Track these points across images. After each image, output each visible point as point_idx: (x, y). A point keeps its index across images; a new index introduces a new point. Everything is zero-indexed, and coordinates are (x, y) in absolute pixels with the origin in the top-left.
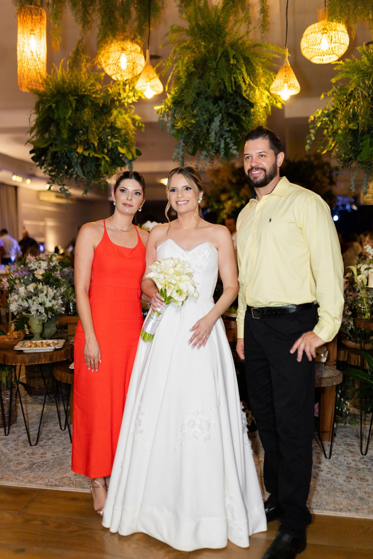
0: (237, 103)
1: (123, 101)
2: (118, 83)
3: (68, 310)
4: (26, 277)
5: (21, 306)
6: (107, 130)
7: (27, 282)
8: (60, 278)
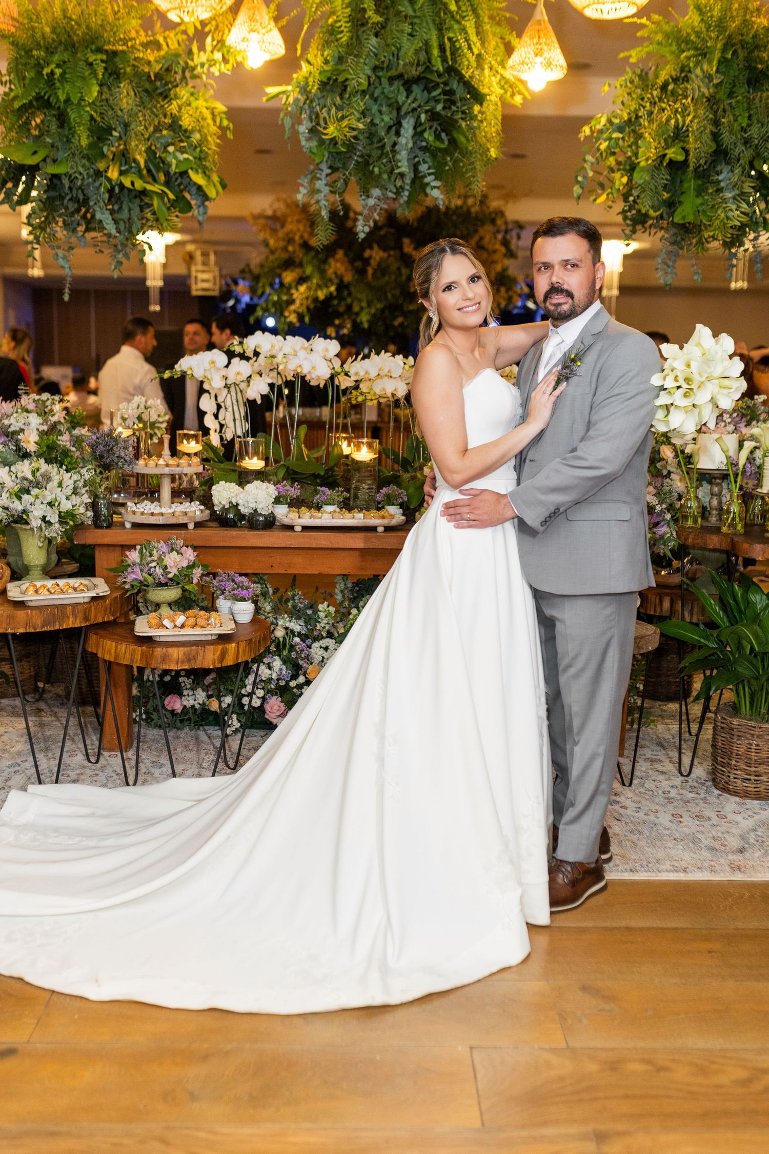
0: (451, 92)
1: (199, 70)
2: (183, 27)
3: (97, 516)
4: (1, 447)
5: (7, 508)
6: (165, 132)
7: (10, 458)
8: (74, 449)
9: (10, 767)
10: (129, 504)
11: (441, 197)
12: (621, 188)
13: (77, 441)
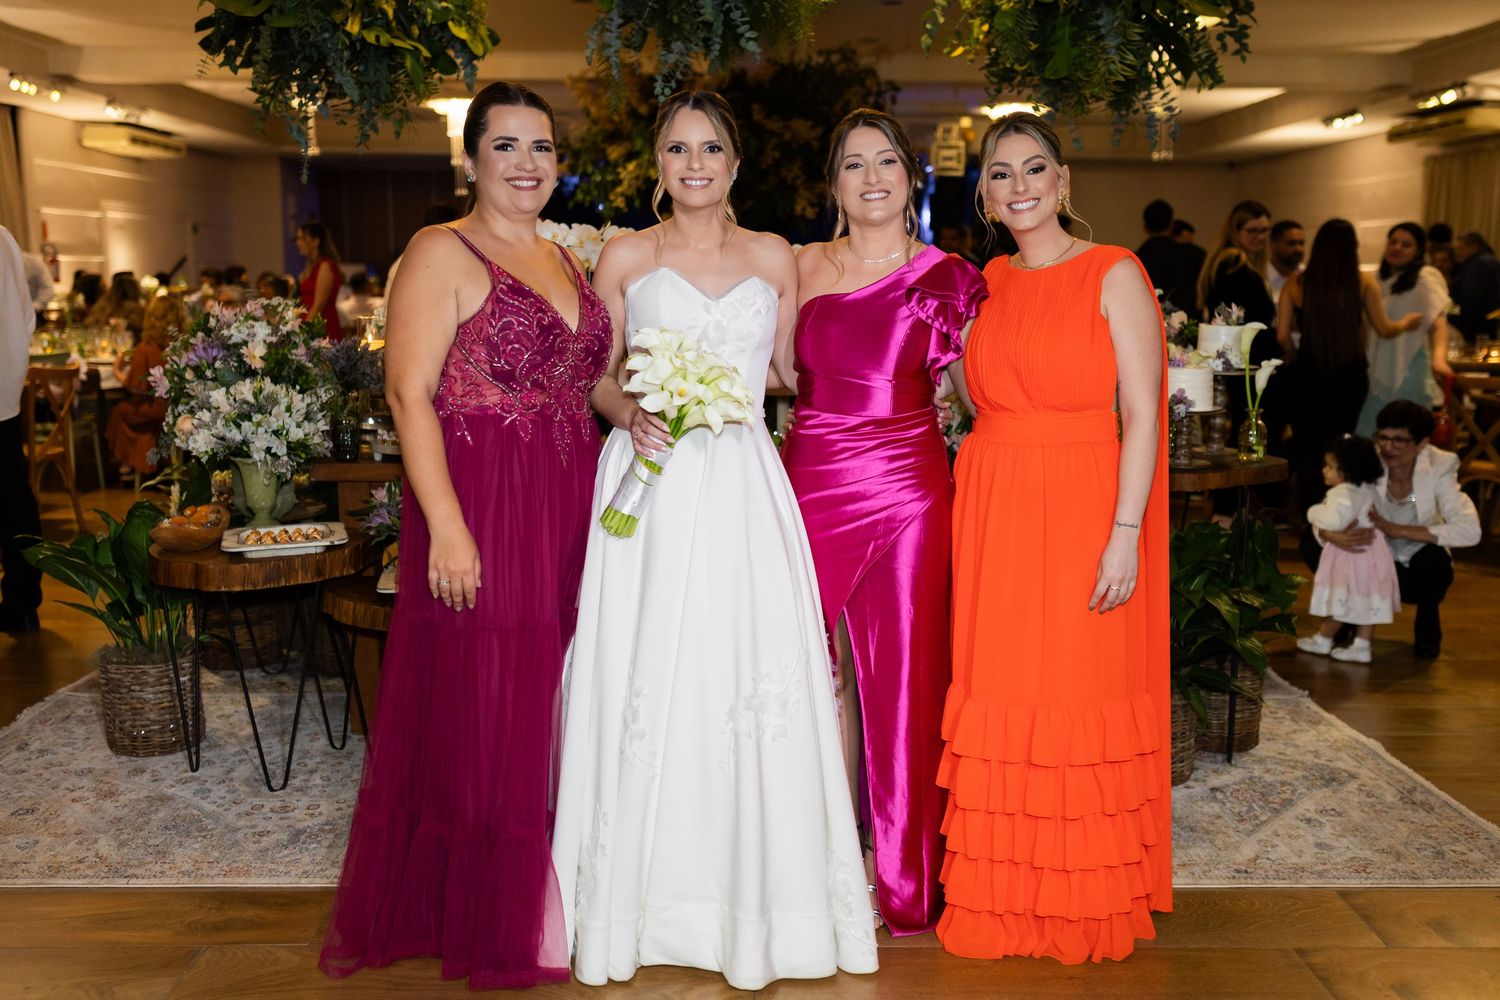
3: (338, 447)
4: (218, 364)
5: (223, 439)
7: (228, 377)
8: (310, 365)
9: (235, 755)
10: (380, 431)
11: (759, 50)
12: (981, 37)
13: (315, 355)
